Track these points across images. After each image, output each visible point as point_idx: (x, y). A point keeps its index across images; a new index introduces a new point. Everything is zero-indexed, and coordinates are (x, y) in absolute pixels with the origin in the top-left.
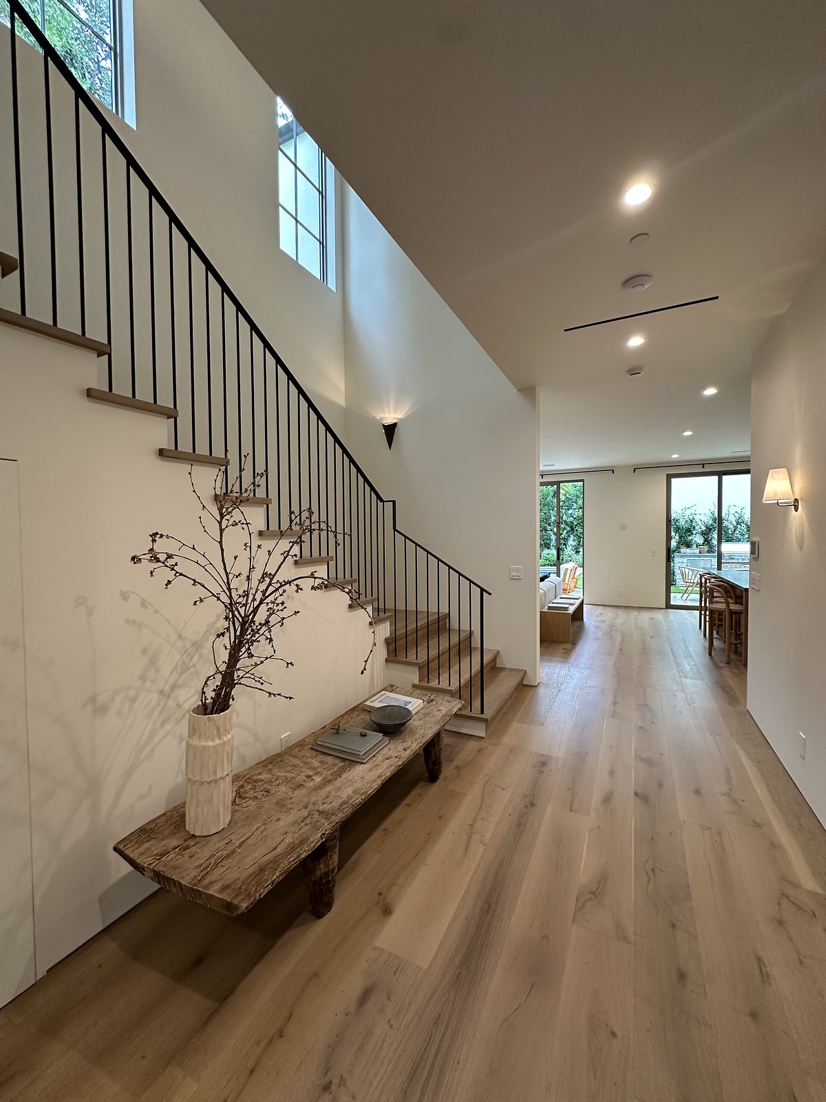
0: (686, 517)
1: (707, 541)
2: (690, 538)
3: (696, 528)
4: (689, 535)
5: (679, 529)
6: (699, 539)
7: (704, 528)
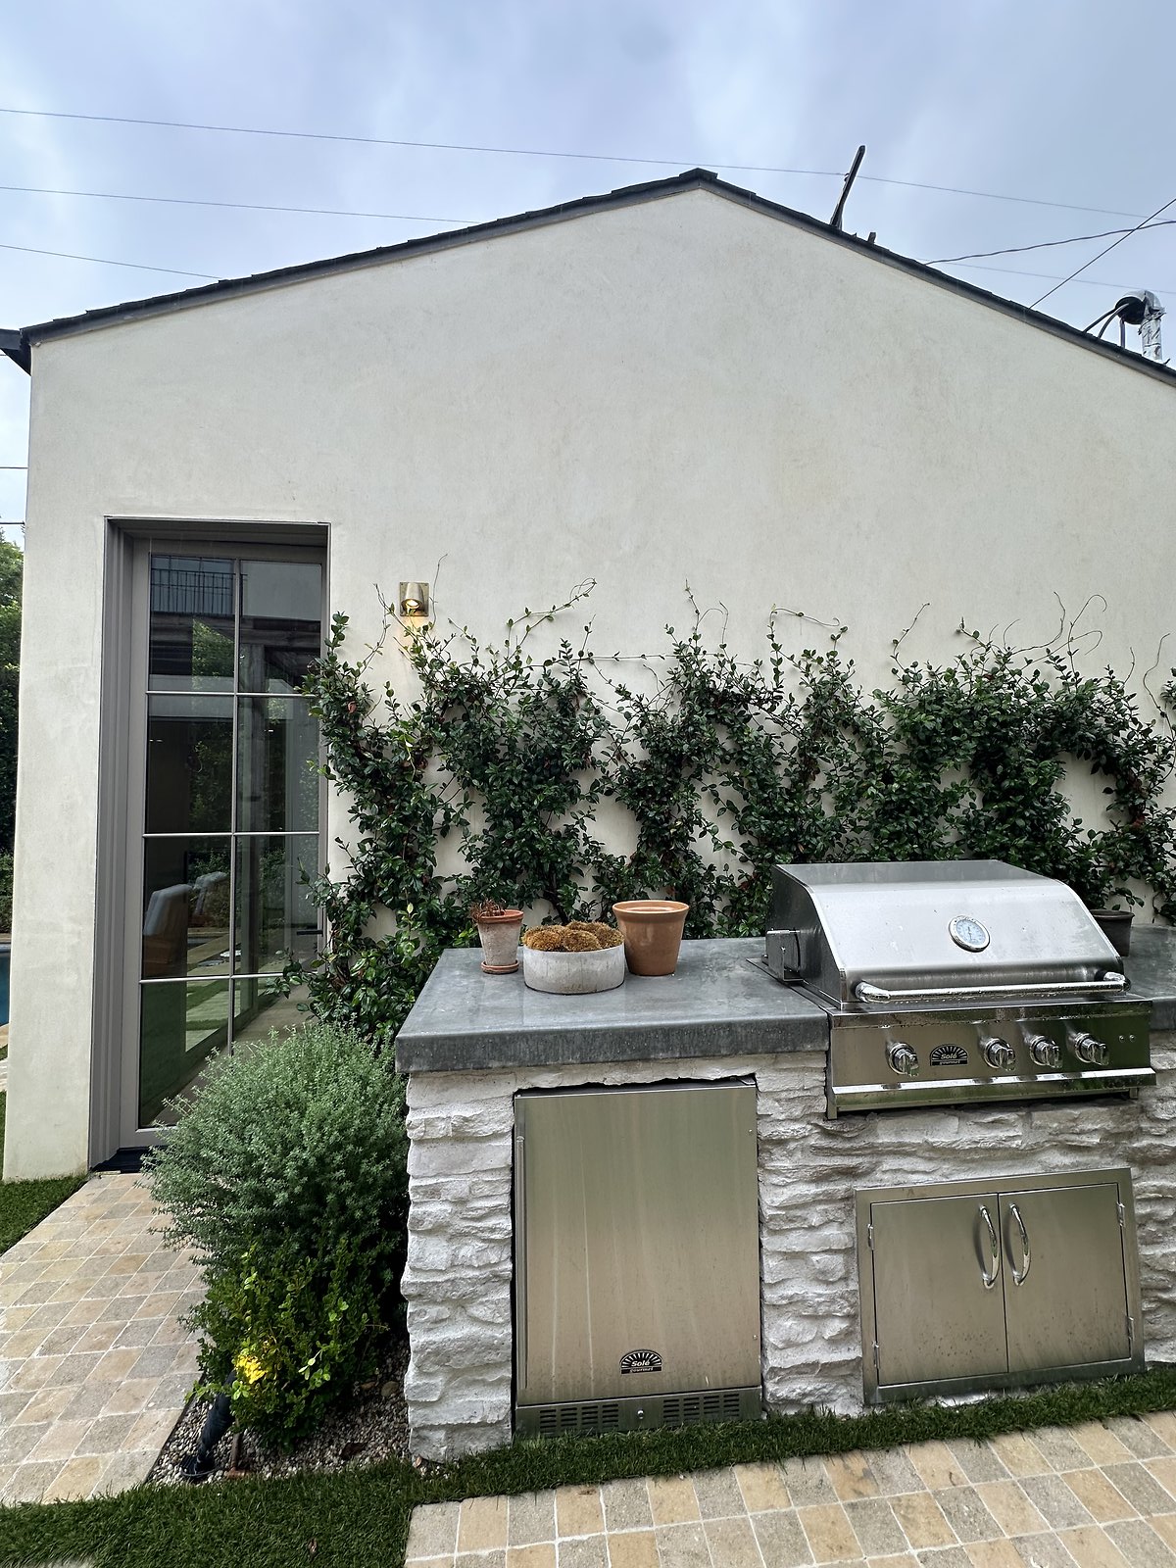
0: (533, 676)
6: (610, 833)
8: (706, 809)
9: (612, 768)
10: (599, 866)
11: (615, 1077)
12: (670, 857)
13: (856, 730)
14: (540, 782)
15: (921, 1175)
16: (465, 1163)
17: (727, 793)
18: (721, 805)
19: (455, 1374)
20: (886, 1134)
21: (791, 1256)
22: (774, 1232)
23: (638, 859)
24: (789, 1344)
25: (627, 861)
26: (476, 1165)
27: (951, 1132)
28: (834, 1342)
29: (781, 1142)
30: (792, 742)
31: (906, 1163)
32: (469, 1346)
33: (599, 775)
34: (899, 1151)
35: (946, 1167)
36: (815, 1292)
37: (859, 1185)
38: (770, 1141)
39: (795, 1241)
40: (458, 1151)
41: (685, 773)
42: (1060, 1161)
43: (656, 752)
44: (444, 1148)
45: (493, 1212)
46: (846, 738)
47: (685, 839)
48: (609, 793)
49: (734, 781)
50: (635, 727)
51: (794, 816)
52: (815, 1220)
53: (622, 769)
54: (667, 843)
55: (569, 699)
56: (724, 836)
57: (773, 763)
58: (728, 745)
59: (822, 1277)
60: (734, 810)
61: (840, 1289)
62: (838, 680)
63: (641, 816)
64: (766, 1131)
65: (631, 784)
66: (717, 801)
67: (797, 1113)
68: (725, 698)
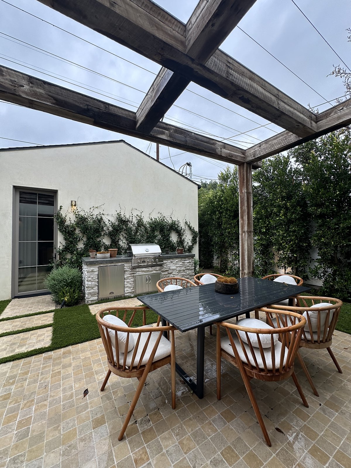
0: (95, 217)
1: (115, 243)
2: (98, 240)
3: (105, 228)
4: (98, 237)
5: (87, 229)
6: (106, 241)
7: (111, 229)
8: (121, 237)
9: (107, 231)
10: (105, 246)
11: (109, 265)
12: (116, 244)
13: (144, 226)
14: (95, 233)
15: (141, 273)
16: (93, 274)
17: (124, 235)
18: (124, 237)
19: (92, 295)
20: (137, 270)
21: (127, 282)
22: (126, 280)
23: (111, 245)
24: (127, 290)
25: (109, 245)
26: (94, 274)
27: (144, 269)
28: (131, 290)
29: (127, 271)
30: (134, 228)
31: (140, 273)
32: (93, 292)
33: (105, 232)
34: (139, 271)
35: (143, 273)
36: (129, 285)
37: (135, 275)
38: (125, 271)
39: (128, 281)
40: (92, 273)
41: (119, 232)
42: (155, 272)
43: (114, 229)
44: (90, 273)
45: (96, 279)
46: (143, 227)
47: (118, 242)
48: (106, 235)
49: (126, 234)
50: (111, 225)
51: (134, 239)
52: (130, 278)
53: (109, 231)
54: (115, 242)
55: (100, 220)
56: (124, 241)
57: (132, 231)
58: (125, 228)
59: (131, 284)
60: (126, 238)
61: (132, 285)
62: (141, 219)
63: (112, 238)
64: (125, 270)
65: (110, 234)
66: (123, 236)
67: (128, 268)
68: (125, 221)
